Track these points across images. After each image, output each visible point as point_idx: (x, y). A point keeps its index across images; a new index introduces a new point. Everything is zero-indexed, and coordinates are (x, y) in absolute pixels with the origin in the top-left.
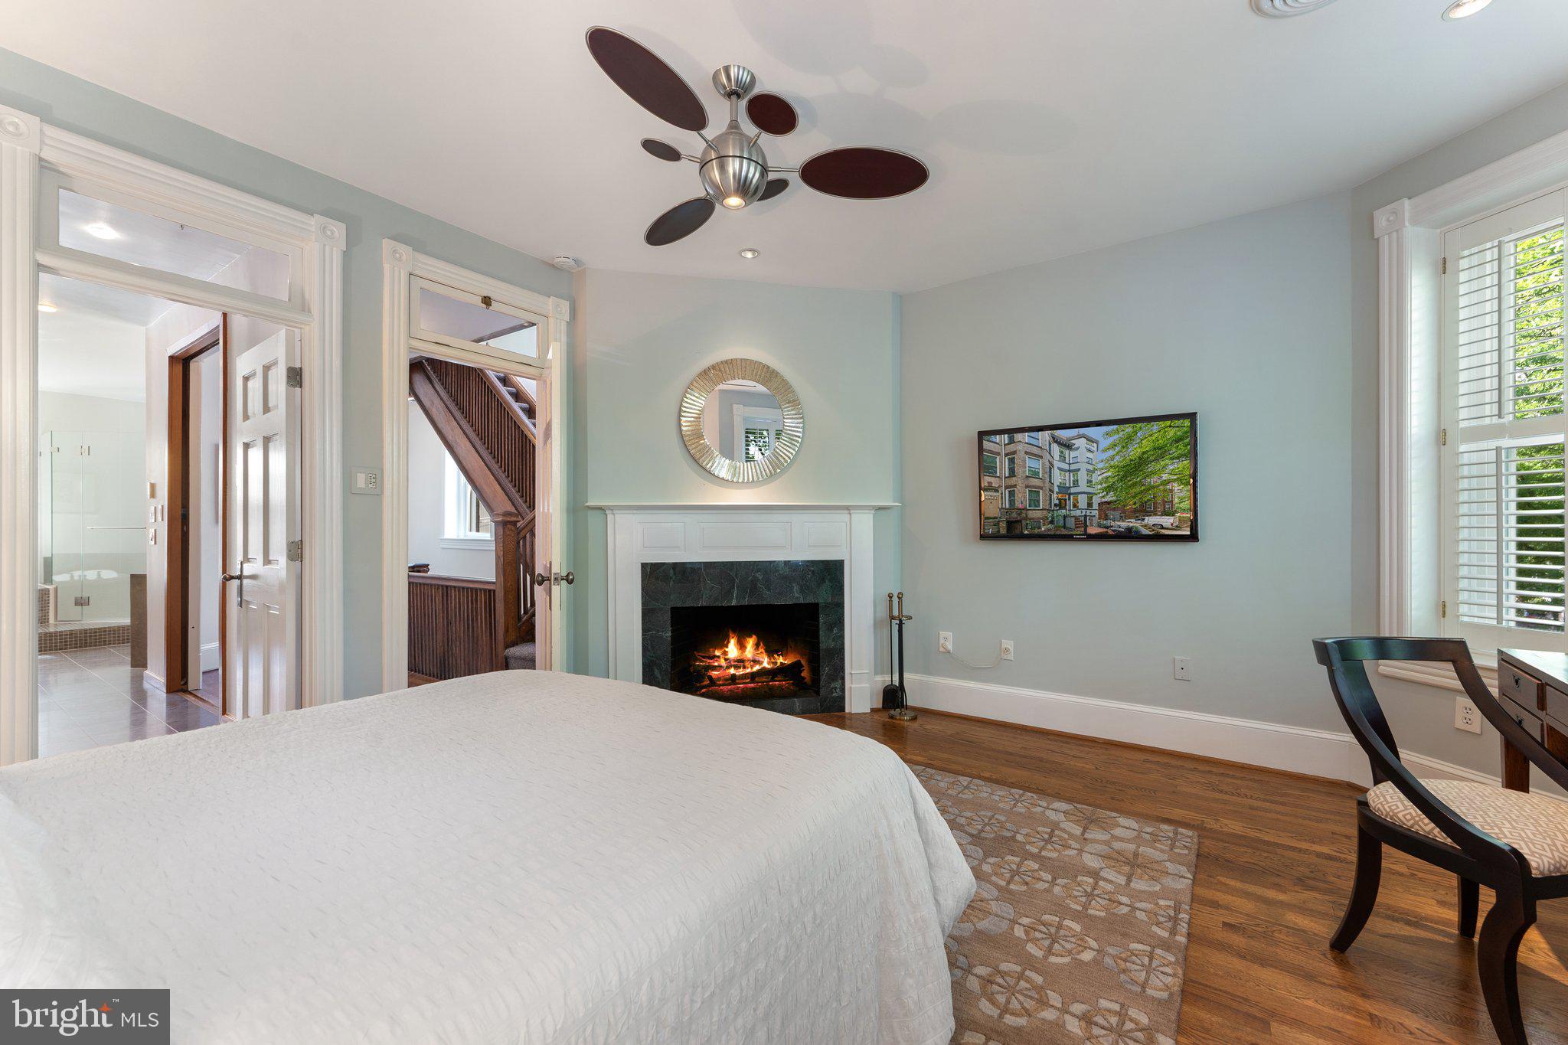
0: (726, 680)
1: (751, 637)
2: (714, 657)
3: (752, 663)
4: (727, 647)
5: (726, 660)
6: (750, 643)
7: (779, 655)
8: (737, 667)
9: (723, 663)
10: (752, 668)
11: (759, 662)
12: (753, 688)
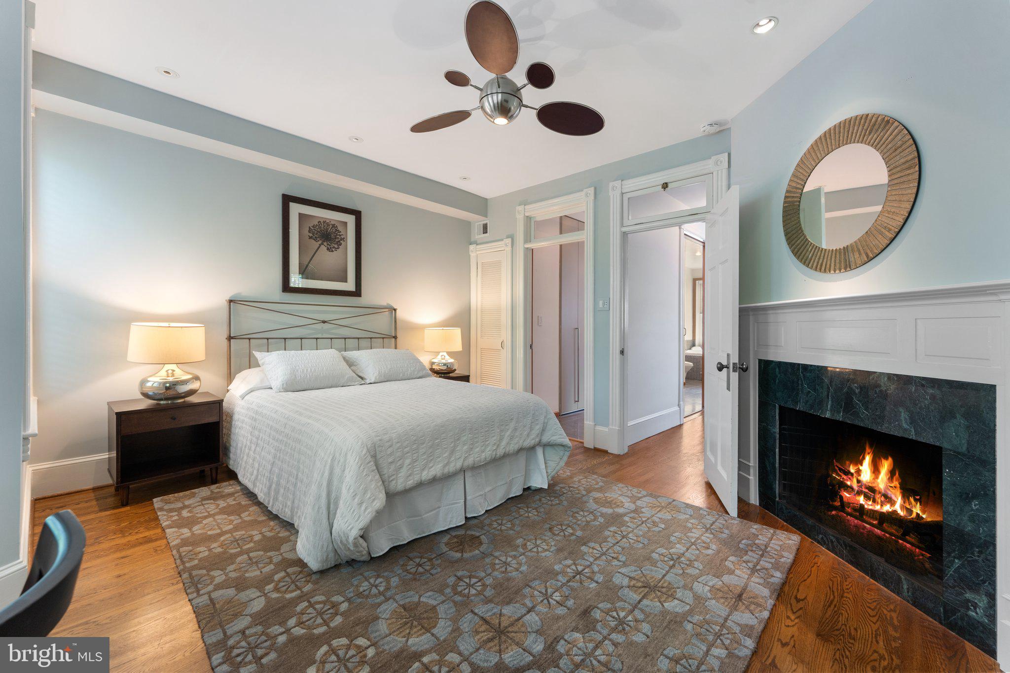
0: (855, 510)
1: (886, 459)
2: (848, 473)
3: (883, 499)
4: (862, 465)
5: (859, 481)
6: (886, 466)
7: (916, 500)
8: (867, 497)
9: (855, 485)
10: (882, 506)
11: (888, 499)
12: (879, 537)
